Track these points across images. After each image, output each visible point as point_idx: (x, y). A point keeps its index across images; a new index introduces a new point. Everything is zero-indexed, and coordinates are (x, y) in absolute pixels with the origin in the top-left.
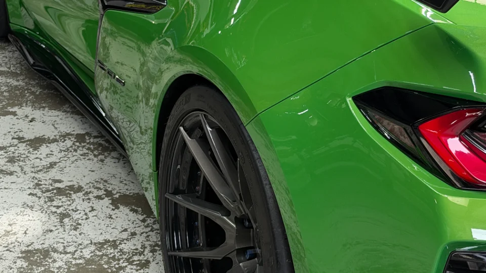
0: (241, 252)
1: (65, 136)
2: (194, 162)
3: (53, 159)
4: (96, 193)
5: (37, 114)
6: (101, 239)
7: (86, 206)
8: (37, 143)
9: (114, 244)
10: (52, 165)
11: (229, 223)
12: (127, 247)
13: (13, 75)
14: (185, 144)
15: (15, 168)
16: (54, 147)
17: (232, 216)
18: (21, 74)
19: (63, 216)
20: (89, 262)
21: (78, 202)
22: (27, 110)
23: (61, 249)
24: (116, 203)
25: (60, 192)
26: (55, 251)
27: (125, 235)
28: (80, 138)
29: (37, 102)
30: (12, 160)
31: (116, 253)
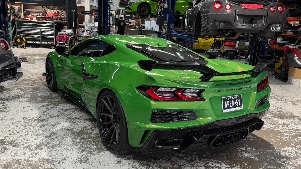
0: (114, 122)
1: (72, 109)
2: (105, 105)
3: (70, 113)
4: (80, 118)
5: (65, 105)
6: (83, 126)
7: (79, 121)
8: (66, 110)
9: (86, 127)
10: (70, 114)
11: (112, 117)
12: (89, 127)
13: (59, 98)
14: (103, 102)
15: (62, 115)
16: (70, 111)
17: (113, 115)
18: (60, 98)
19: (74, 123)
20: (81, 130)
21: (77, 120)
22: (63, 104)
23: (75, 128)
24: (85, 120)
25: (73, 119)
26: (74, 129)
27: (88, 125)
28: (75, 109)
29: (65, 103)
30: (61, 114)
31: (86, 129)
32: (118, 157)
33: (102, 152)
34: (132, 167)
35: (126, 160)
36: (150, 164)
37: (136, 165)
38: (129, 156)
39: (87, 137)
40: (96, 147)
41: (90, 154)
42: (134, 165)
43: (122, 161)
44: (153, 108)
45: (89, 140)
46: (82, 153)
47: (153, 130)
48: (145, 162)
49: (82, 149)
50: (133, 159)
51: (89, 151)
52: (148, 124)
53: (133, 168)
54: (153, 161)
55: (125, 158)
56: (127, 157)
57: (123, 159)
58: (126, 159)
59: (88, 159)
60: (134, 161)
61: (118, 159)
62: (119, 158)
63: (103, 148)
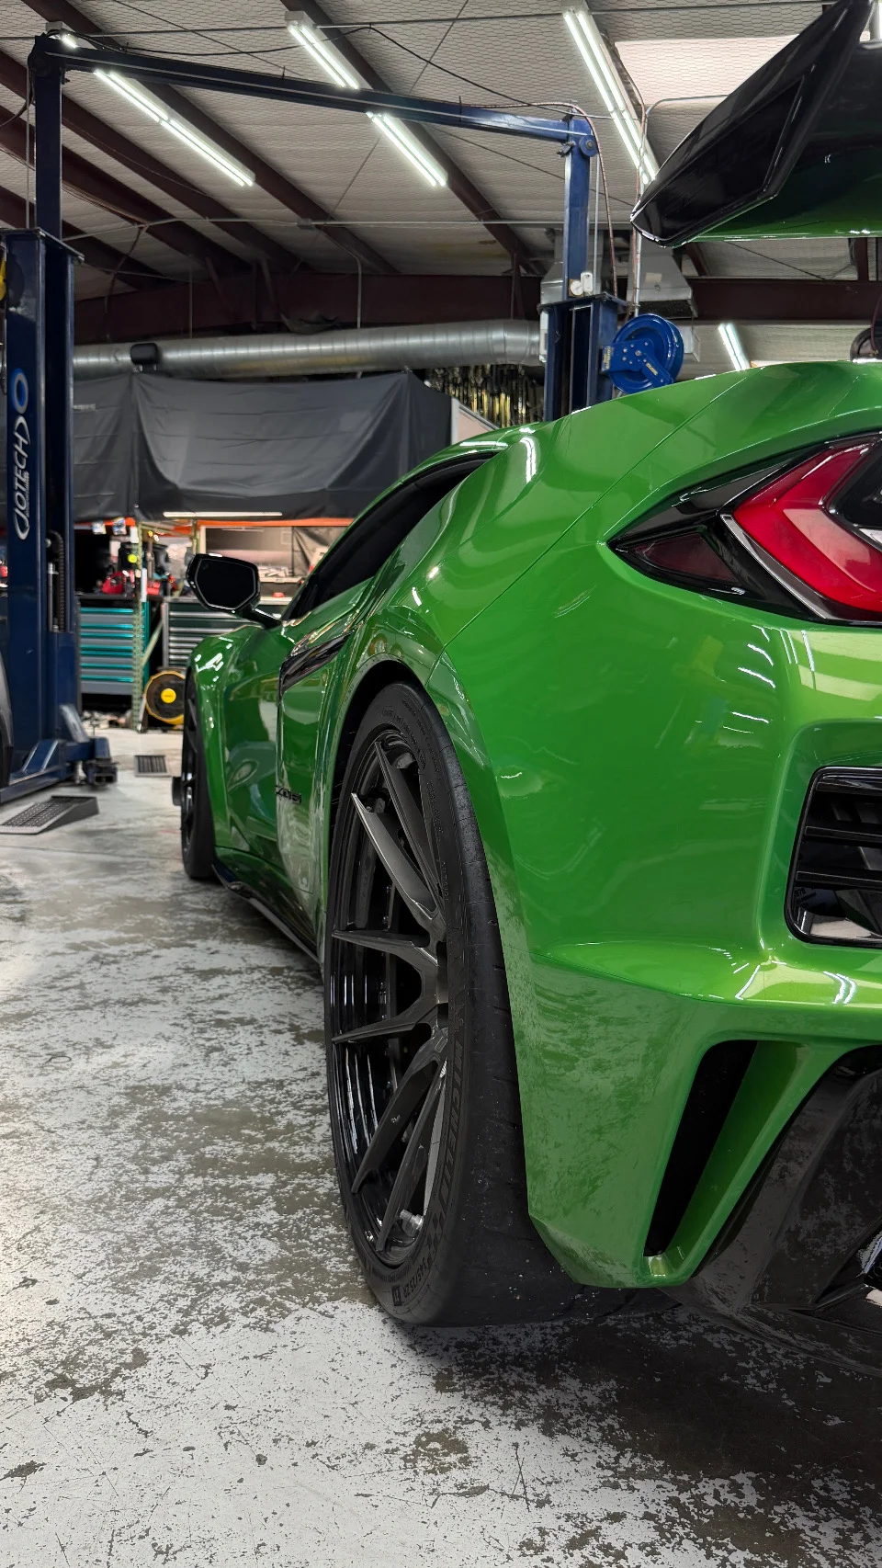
0: (442, 1011)
1: (252, 970)
3: (226, 991)
4: (275, 1026)
5: (224, 947)
6: (261, 1078)
7: (253, 1040)
8: (210, 974)
9: (279, 1085)
10: (221, 997)
11: (425, 958)
12: (299, 1088)
16: (233, 980)
17: (432, 943)
18: (221, 912)
19: (213, 1050)
20: (229, 1103)
21: (244, 1035)
22: (213, 943)
23: (191, 1086)
24: (300, 1039)
25: (221, 1023)
26: (181, 1088)
27: (300, 1075)
28: (275, 972)
29: (231, 937)
30: (165, 990)
31: (279, 1095)
32: (443, 1384)
33: (305, 1312)
34: (572, 1531)
35: (519, 1436)
36: (801, 1521)
37: (616, 1518)
38: (574, 1384)
39: (244, 1157)
40: (271, 1249)
41: (186, 1313)
42: (598, 1504)
43: (475, 1438)
44: (811, 715)
45: (253, 1180)
46: (125, 1291)
47: (837, 1052)
48: (736, 1488)
49: (142, 1253)
50: (609, 1437)
51: (193, 1279)
52: (751, 952)
53: (574, 1544)
54: (839, 1490)
55: (522, 1403)
56: (544, 1395)
57: (493, 1414)
58: (520, 1425)
59: (140, 1359)
60: (609, 1452)
61: (444, 1401)
62: (455, 1400)
63: (339, 1265)
